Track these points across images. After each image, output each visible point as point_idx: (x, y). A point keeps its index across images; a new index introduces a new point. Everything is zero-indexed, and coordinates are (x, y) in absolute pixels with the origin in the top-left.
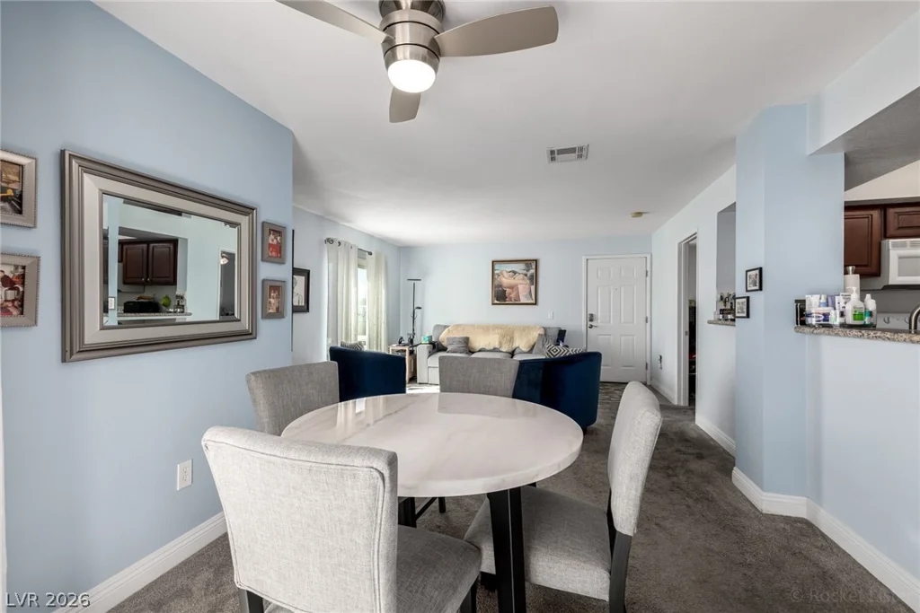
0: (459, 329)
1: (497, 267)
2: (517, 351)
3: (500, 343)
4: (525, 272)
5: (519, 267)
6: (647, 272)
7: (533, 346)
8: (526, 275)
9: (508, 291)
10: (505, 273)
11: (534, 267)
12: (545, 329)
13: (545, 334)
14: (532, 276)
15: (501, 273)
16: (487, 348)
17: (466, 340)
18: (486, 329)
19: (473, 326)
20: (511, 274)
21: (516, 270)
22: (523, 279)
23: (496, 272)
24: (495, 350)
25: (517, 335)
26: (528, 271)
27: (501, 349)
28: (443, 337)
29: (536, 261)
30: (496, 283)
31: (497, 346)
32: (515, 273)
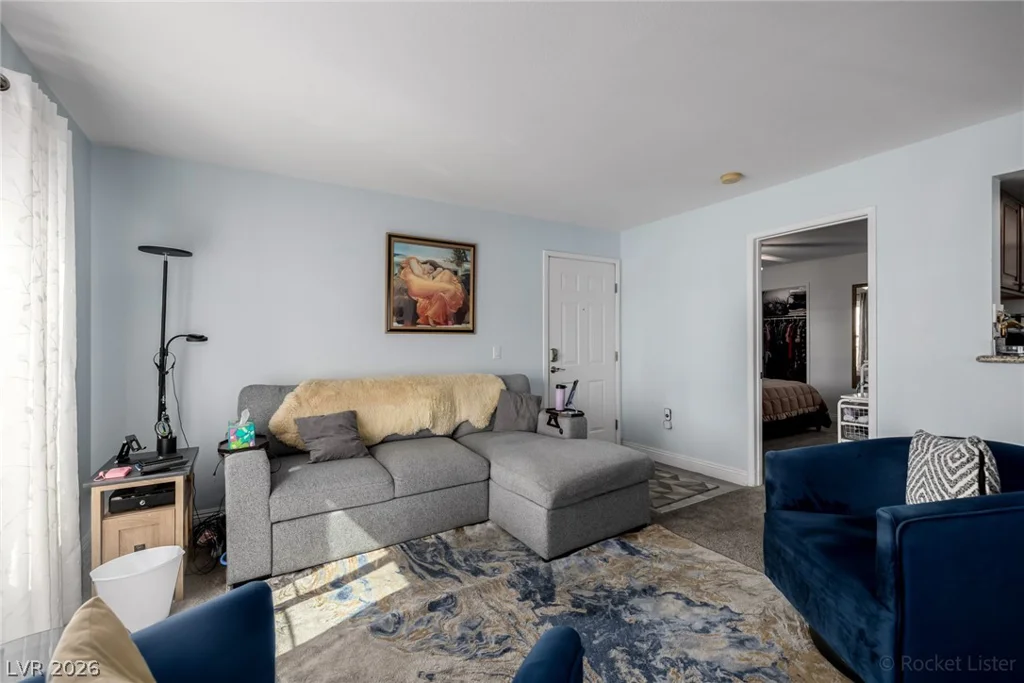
0: (327, 392)
1: (398, 247)
2: (463, 430)
3: (434, 419)
4: (453, 266)
5: (443, 256)
6: (616, 285)
7: (493, 415)
8: (456, 273)
9: (421, 302)
10: (414, 264)
11: (470, 258)
12: (504, 379)
13: (508, 389)
14: (467, 276)
15: (408, 263)
16: (406, 432)
17: (352, 420)
18: (396, 386)
19: (358, 382)
20: (428, 267)
21: (439, 261)
22: (450, 281)
23: (396, 259)
24: (423, 435)
25: (459, 396)
26: (459, 265)
27: (433, 432)
28: (284, 417)
29: (474, 246)
30: (395, 283)
31: (427, 424)
32: (435, 266)
